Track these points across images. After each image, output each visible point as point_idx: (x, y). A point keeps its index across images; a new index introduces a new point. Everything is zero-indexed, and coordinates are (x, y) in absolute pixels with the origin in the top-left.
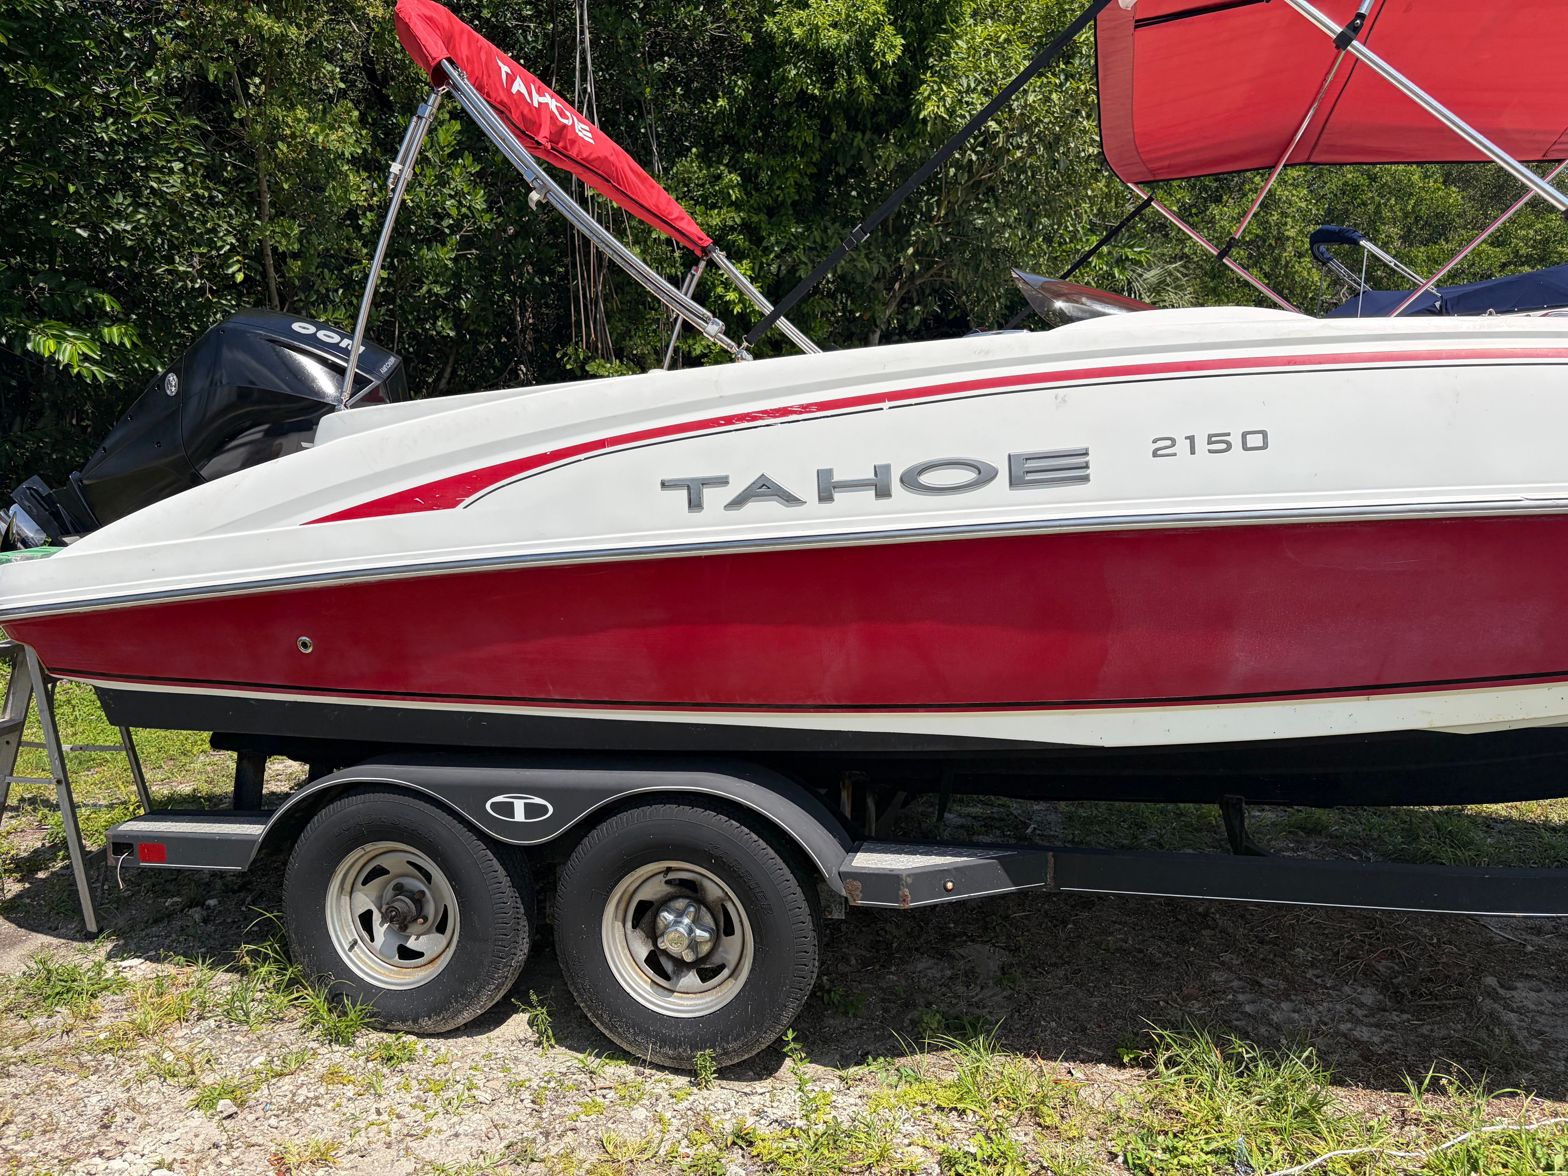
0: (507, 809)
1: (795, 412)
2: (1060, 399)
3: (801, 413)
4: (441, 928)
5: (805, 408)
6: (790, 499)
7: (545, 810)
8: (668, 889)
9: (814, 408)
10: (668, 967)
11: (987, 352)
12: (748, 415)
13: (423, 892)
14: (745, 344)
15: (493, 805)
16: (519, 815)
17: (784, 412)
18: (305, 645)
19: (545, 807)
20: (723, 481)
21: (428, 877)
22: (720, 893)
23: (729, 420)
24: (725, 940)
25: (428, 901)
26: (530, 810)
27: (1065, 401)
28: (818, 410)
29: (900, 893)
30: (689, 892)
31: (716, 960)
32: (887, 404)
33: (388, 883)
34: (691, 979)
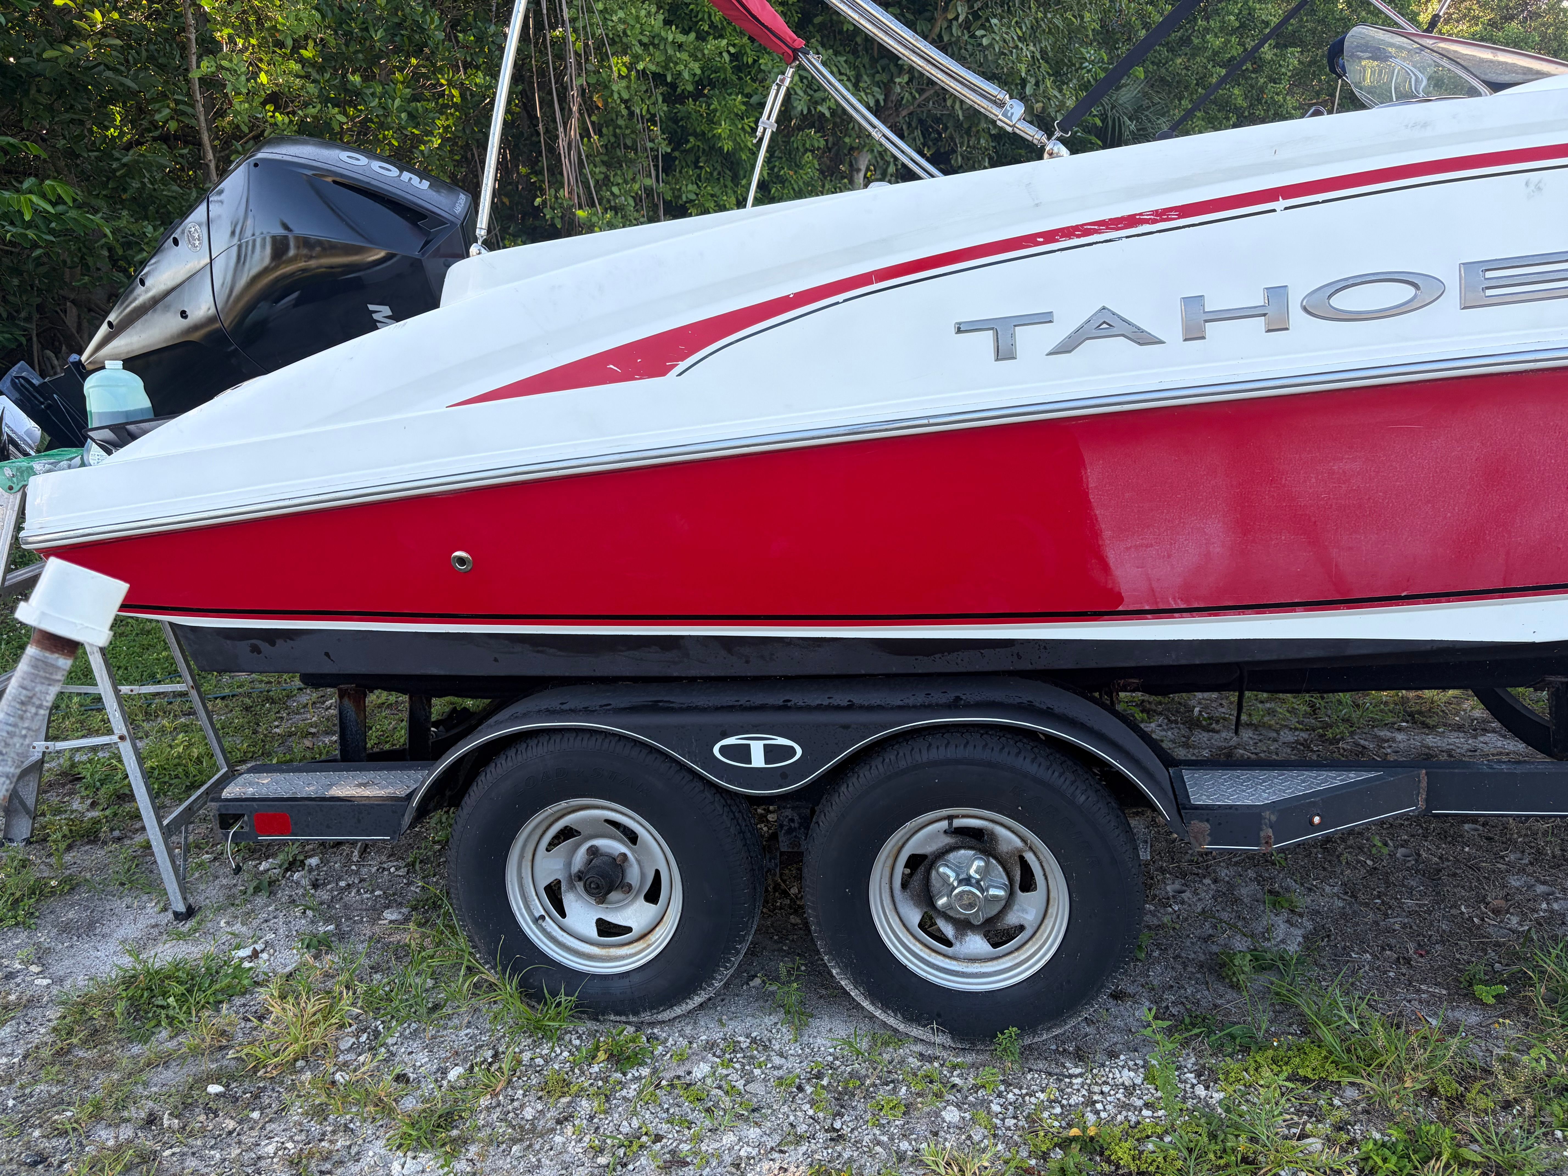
0: (744, 753)
1: (1147, 222)
2: (1532, 187)
3: (1154, 222)
4: (652, 896)
5: (1161, 215)
6: (1142, 338)
7: (791, 752)
8: (948, 840)
9: (1173, 214)
10: (949, 931)
11: (1425, 125)
12: (1076, 228)
13: (625, 855)
14: (1058, 134)
15: (723, 750)
16: (758, 760)
17: (1131, 221)
18: (462, 561)
19: (792, 748)
20: (1046, 318)
21: (632, 838)
22: (1018, 843)
23: (1050, 236)
24: (1021, 896)
25: (631, 866)
26: (771, 753)
27: (1539, 189)
28: (1180, 217)
29: (1262, 834)
30: (973, 842)
31: (1012, 919)
32: (1282, 203)
33: (578, 846)
34: (976, 944)
